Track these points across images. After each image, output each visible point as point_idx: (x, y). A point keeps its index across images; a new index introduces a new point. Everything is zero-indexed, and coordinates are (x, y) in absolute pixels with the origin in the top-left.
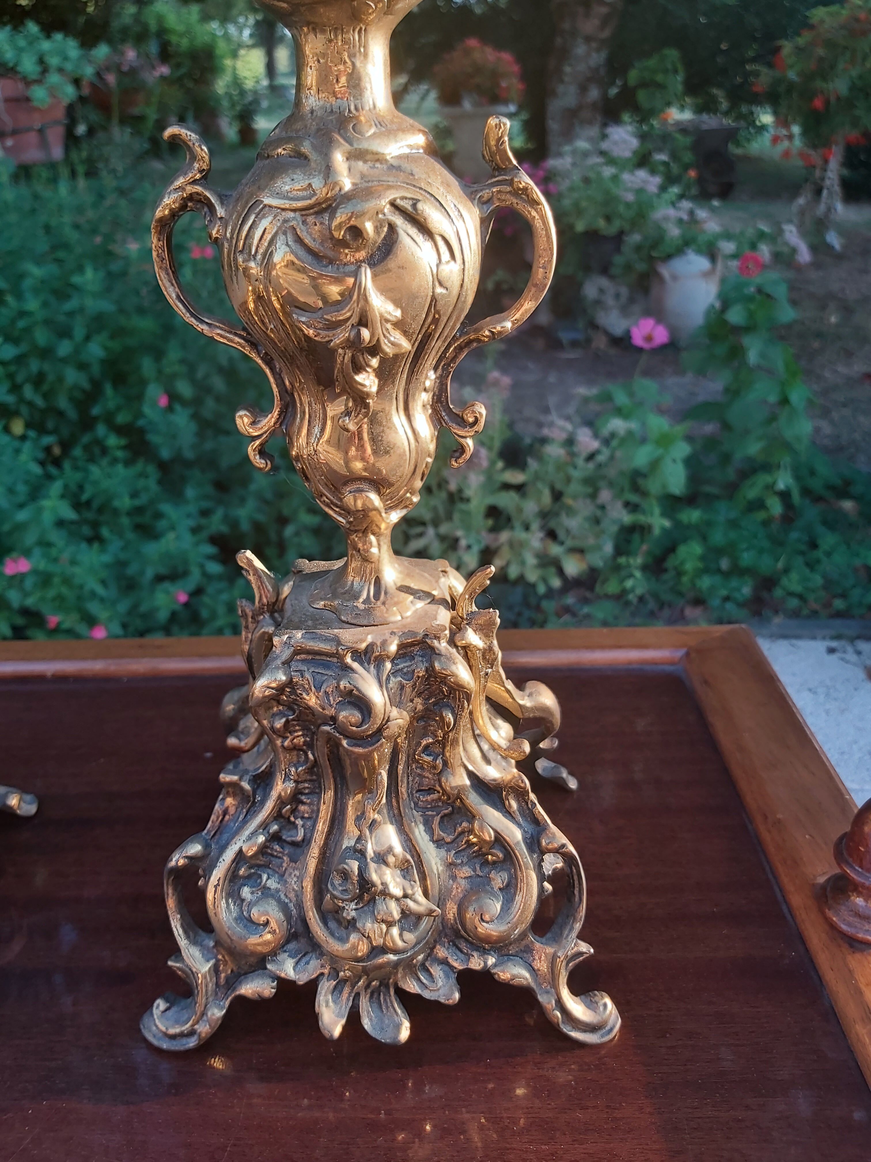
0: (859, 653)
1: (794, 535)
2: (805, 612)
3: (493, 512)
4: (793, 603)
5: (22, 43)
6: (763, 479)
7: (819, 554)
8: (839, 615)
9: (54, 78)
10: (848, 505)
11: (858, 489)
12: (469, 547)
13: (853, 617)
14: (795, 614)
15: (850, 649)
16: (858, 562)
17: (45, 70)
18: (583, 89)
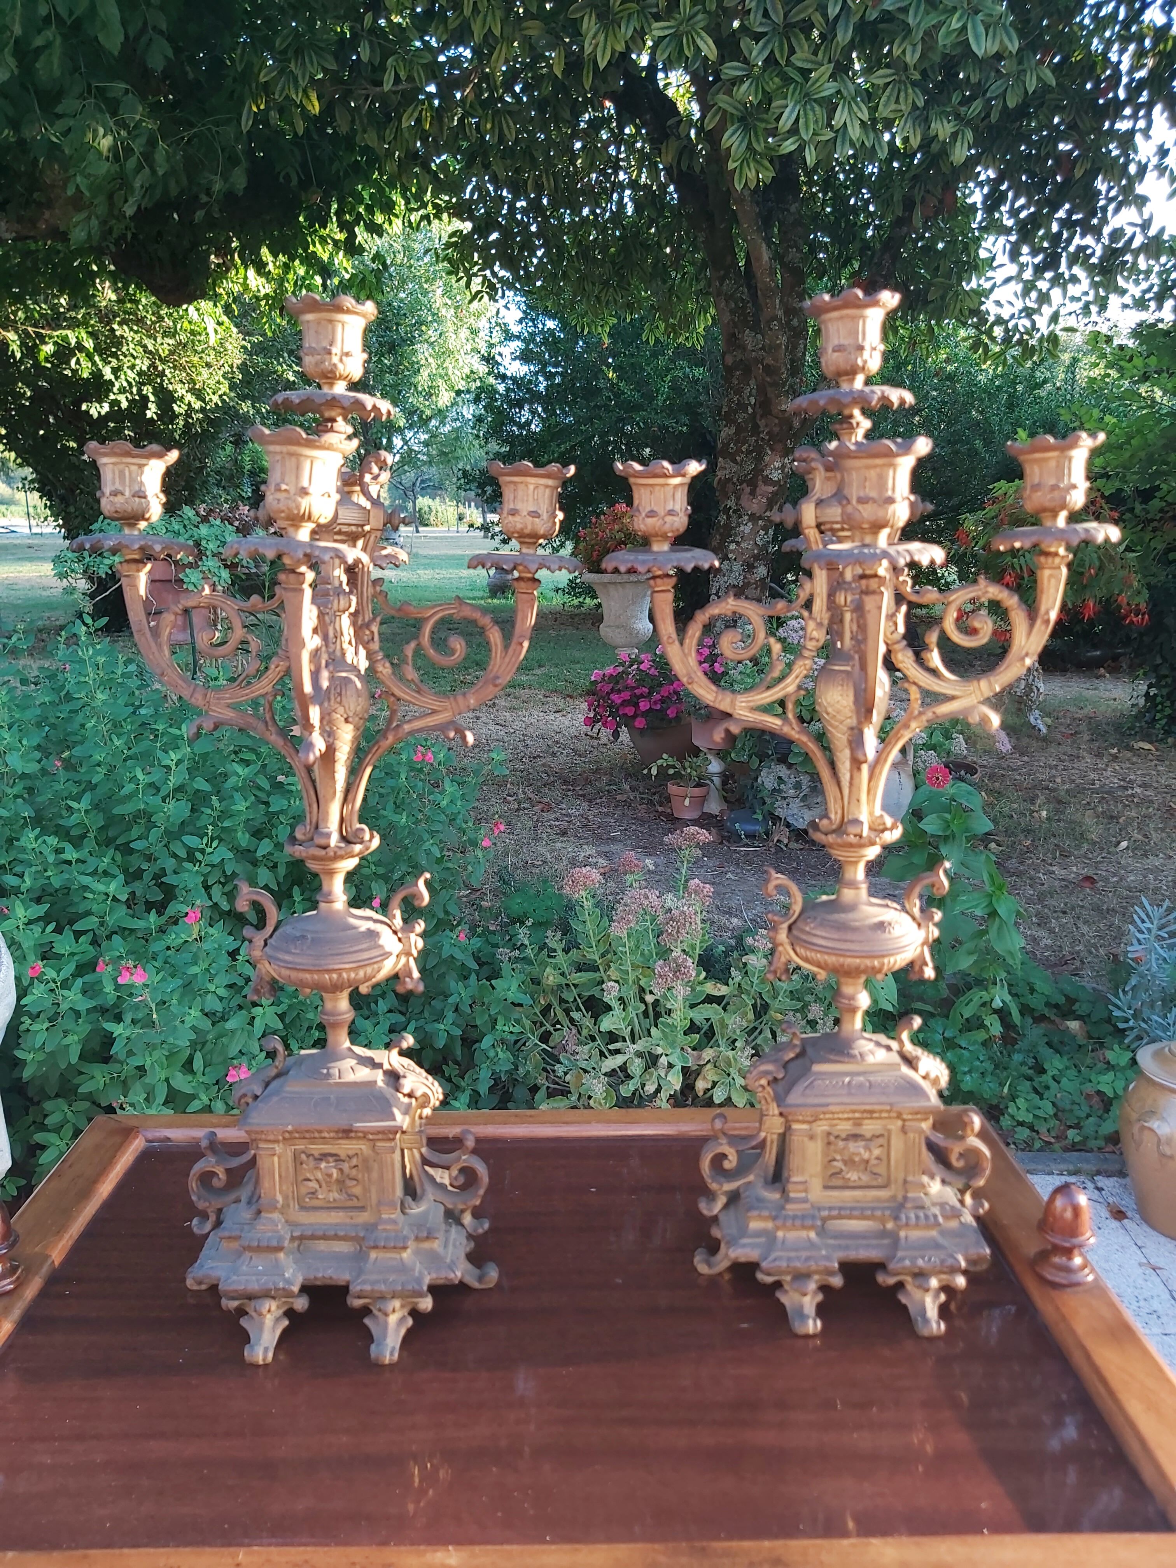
0: (1100, 1189)
1: (1017, 1057)
2: (1038, 1145)
3: (693, 1028)
4: (1023, 1133)
5: (176, 527)
6: (978, 996)
7: (1047, 1078)
8: (1074, 1147)
9: (211, 563)
10: (1074, 1025)
11: (1081, 1008)
12: (671, 1066)
13: (1091, 1151)
14: (1028, 1146)
15: (1090, 1185)
16: (1089, 1088)
17: (200, 554)
18: (750, 567)
